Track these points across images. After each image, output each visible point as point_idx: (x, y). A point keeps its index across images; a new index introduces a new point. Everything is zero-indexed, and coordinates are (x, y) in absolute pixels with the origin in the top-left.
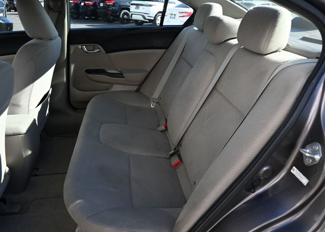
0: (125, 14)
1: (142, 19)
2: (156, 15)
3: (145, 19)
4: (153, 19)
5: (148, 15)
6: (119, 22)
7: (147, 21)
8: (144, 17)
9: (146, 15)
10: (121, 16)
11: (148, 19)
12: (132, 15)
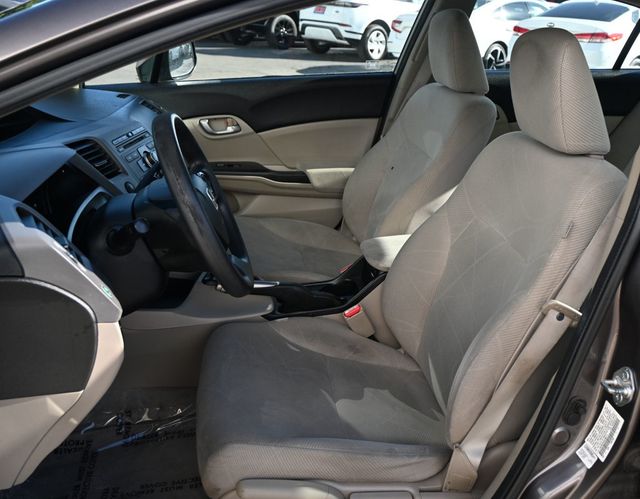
0: (283, 23)
1: (331, 37)
2: (367, 30)
3: (340, 38)
4: (359, 37)
5: (348, 29)
6: (265, 43)
7: (346, 42)
8: (336, 32)
9: (342, 30)
10: (273, 30)
11: (346, 39)
12: (304, 26)
